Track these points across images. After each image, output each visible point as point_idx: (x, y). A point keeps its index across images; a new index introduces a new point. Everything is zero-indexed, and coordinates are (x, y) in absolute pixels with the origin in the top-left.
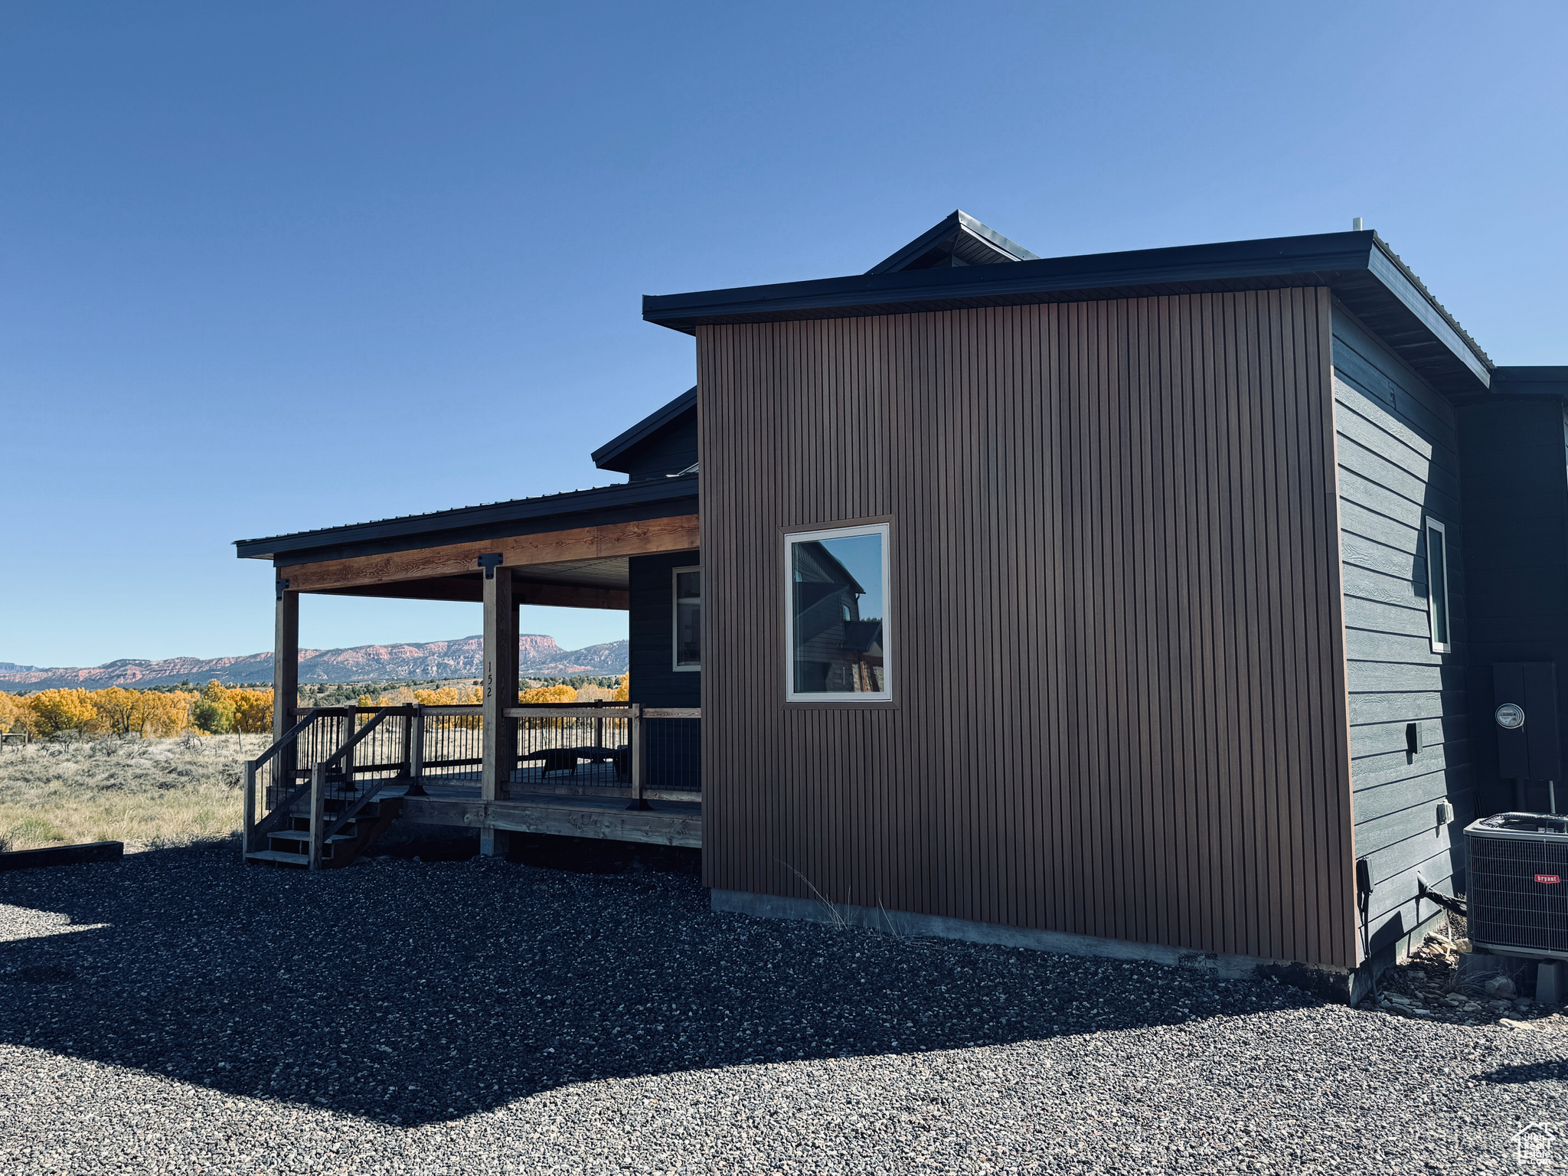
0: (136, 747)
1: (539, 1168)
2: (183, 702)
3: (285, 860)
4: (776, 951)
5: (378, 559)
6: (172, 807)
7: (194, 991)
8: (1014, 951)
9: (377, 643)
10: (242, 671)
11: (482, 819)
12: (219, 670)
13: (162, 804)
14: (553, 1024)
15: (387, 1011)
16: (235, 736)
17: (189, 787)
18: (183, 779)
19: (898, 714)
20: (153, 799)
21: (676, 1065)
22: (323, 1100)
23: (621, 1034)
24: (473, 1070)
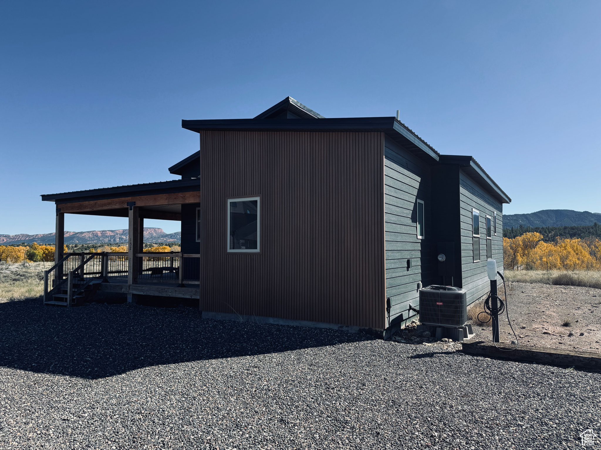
0: (4, 266)
1: (133, 388)
2: (22, 250)
3: (59, 304)
4: (220, 329)
5: (92, 202)
6: (18, 287)
7: (25, 344)
8: (293, 327)
9: (97, 230)
10: (45, 239)
11: (128, 290)
12: (37, 239)
13: (14, 286)
14: (144, 351)
15: (90, 349)
16: (42, 263)
17: (25, 280)
18: (22, 278)
19: (261, 256)
20: (10, 284)
21: (181, 361)
22: (67, 373)
23: (165, 353)
24: (116, 364)
